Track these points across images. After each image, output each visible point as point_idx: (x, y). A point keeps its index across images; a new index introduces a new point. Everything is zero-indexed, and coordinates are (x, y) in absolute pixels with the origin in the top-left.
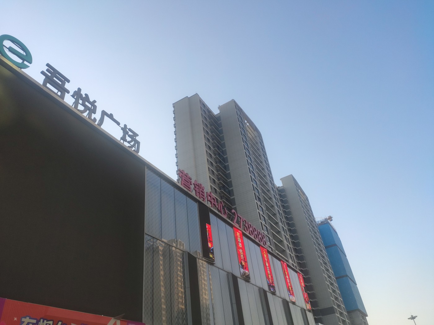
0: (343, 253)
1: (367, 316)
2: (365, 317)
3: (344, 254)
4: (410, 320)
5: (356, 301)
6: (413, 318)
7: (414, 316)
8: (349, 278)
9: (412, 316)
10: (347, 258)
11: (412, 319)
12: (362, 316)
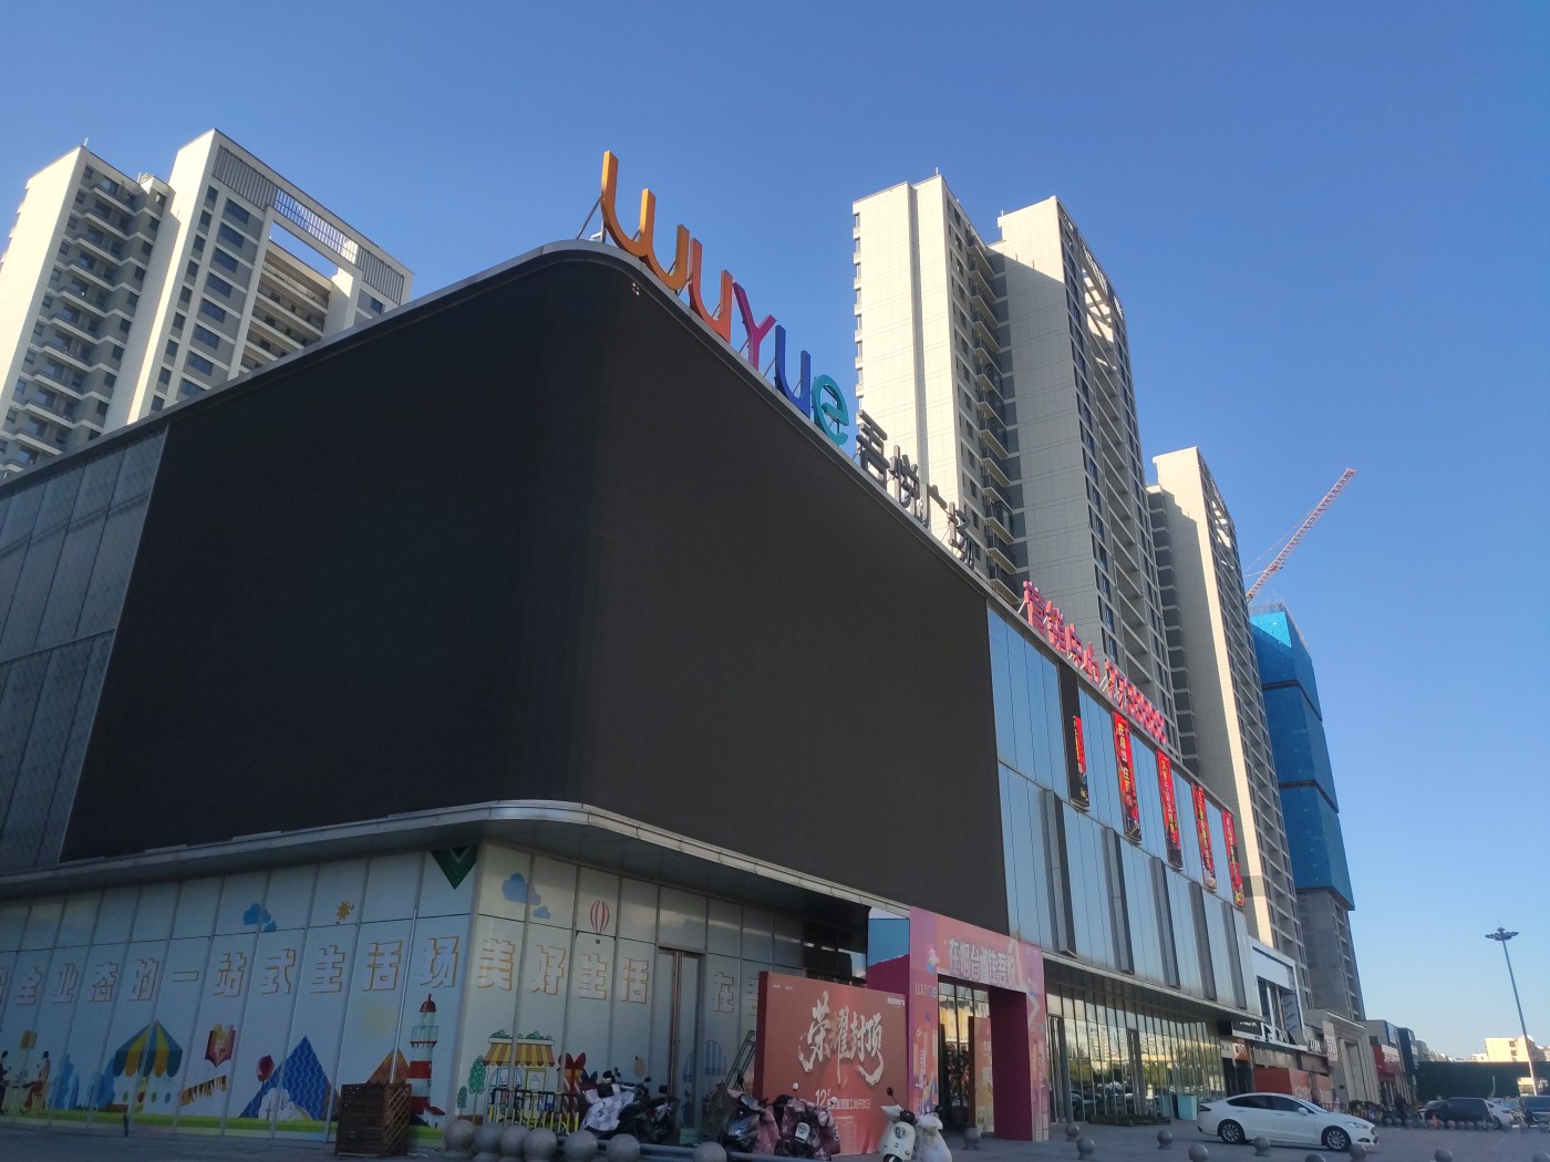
0: (1314, 710)
1: (1353, 908)
2: (1344, 910)
3: (1316, 713)
4: (1493, 940)
5: (1327, 862)
6: (1503, 936)
7: (1508, 930)
8: (1318, 791)
9: (1501, 930)
10: (1325, 724)
11: (1498, 939)
12: (1337, 907)
